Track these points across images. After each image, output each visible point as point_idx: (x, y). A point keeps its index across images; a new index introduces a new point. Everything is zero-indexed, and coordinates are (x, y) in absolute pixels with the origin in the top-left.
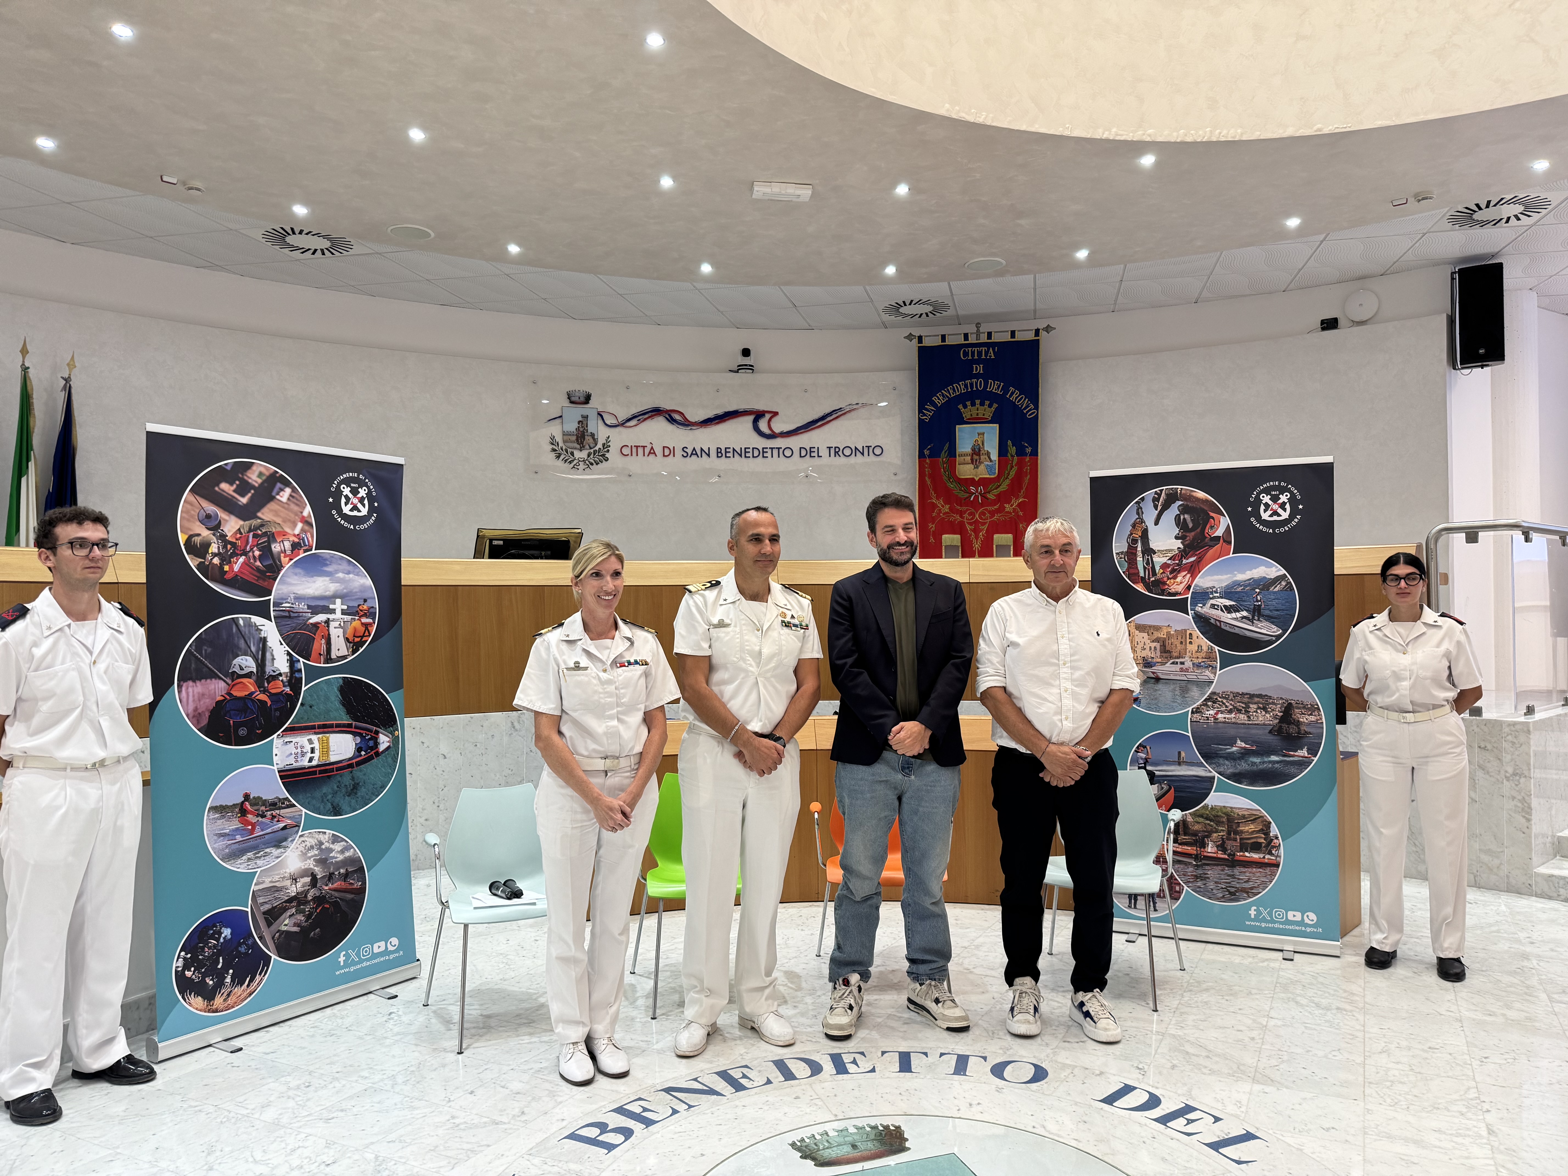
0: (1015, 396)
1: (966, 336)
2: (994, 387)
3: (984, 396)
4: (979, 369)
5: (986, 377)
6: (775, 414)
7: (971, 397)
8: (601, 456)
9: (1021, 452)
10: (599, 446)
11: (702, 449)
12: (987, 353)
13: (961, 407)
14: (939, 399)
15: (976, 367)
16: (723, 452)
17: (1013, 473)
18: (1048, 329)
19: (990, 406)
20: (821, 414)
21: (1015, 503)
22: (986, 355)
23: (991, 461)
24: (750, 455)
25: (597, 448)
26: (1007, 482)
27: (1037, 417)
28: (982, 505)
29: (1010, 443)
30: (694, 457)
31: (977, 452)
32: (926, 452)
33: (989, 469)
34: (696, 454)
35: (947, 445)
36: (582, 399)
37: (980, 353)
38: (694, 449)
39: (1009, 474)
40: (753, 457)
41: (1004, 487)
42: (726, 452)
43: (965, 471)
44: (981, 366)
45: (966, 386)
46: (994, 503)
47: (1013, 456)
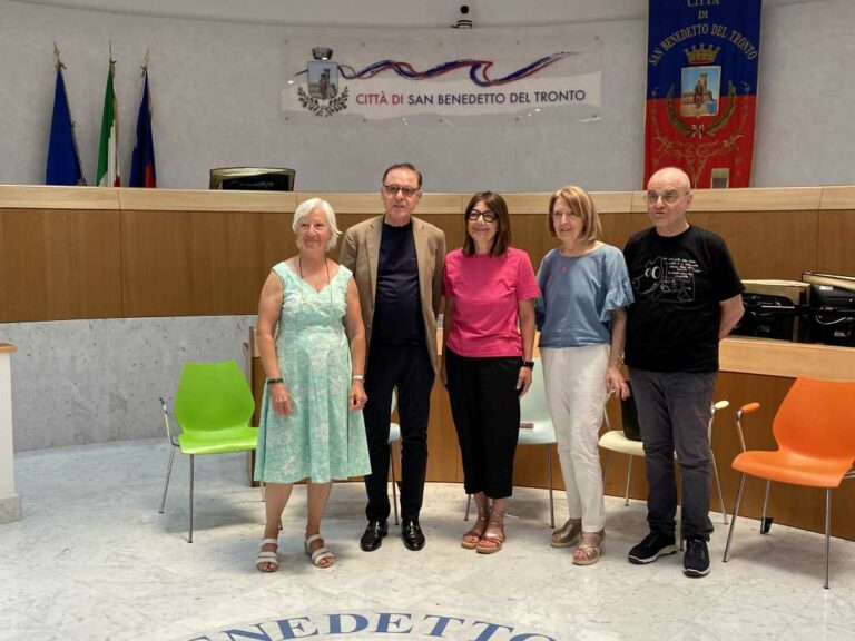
0: (737, 39)
2: (718, 31)
3: (707, 40)
4: (705, 14)
5: (710, 21)
6: (490, 64)
7: (695, 41)
8: (340, 104)
9: (740, 92)
10: (339, 95)
11: (426, 97)
13: (686, 50)
14: (667, 44)
15: (702, 13)
16: (444, 99)
17: (732, 111)
20: (530, 63)
21: (734, 139)
22: (711, 2)
23: (712, 100)
24: (467, 101)
25: (337, 97)
26: (726, 120)
27: (757, 58)
28: (703, 141)
29: (730, 83)
30: (419, 104)
31: (700, 92)
32: (654, 93)
34: (421, 101)
35: (673, 86)
36: (325, 55)
37: (705, 0)
38: (419, 97)
39: (728, 112)
40: (470, 102)
41: (724, 123)
43: (689, 110)
44: (707, 12)
45: (692, 31)
46: (713, 139)
47: (732, 95)
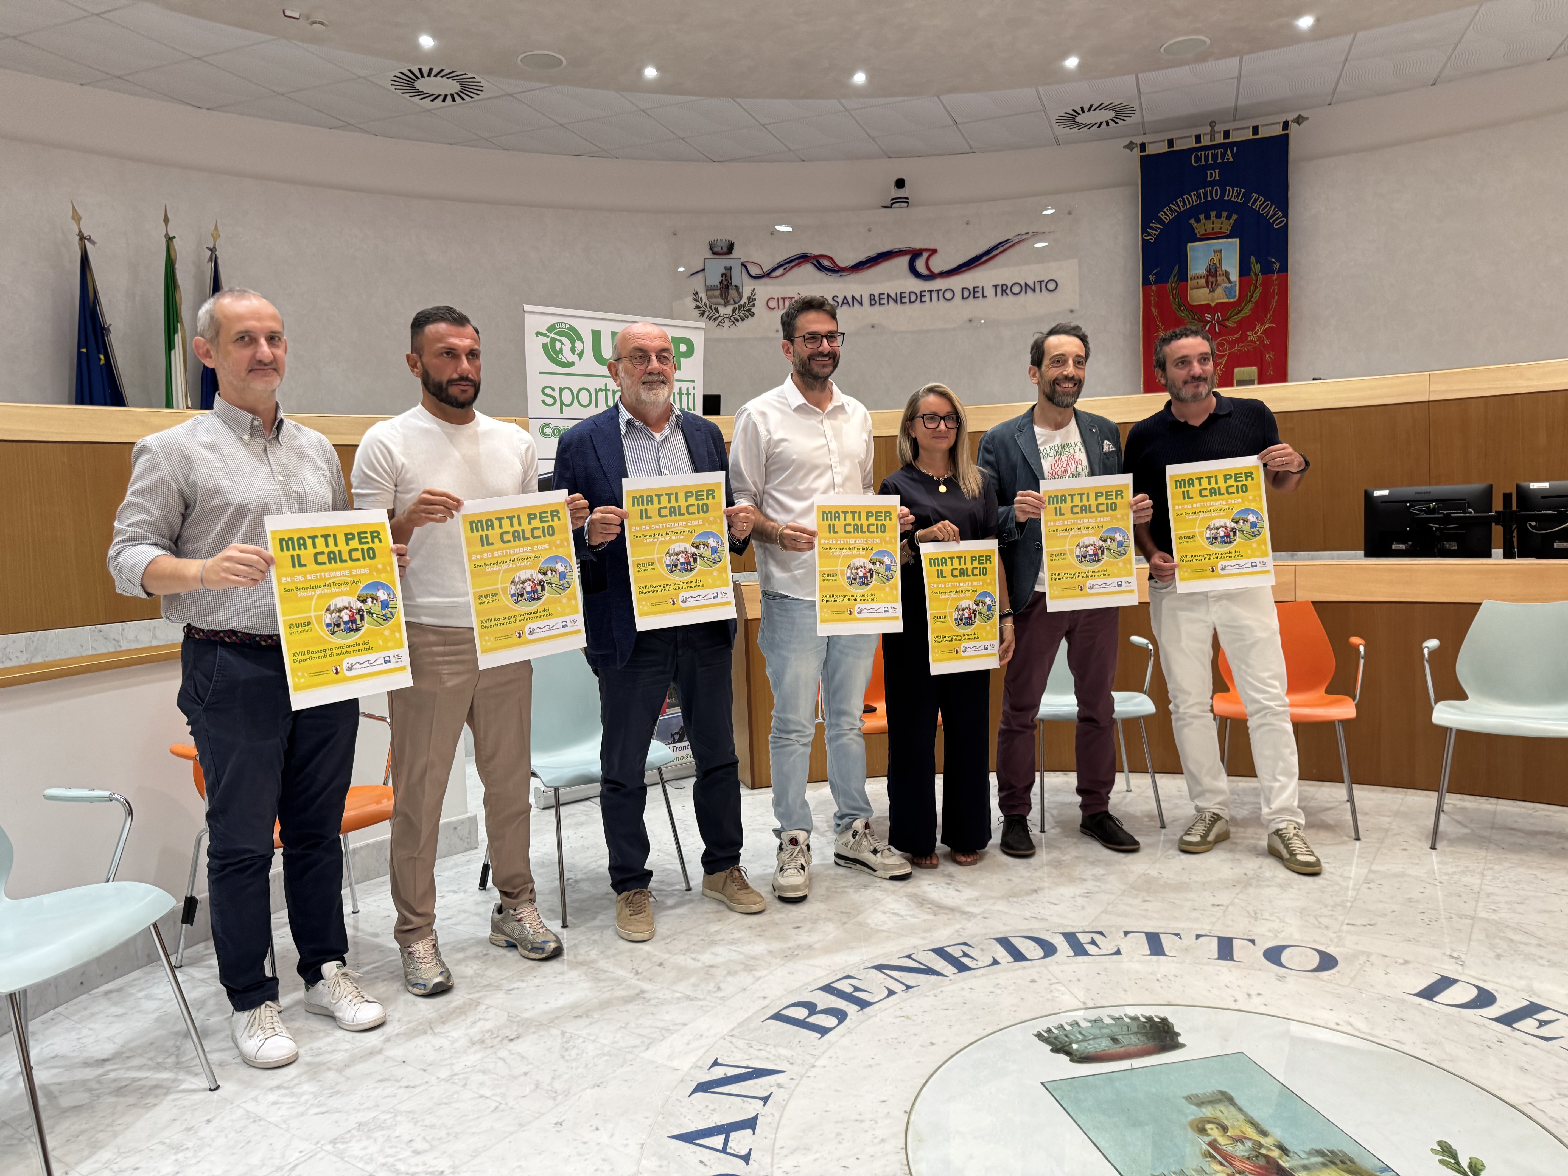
0: (1258, 203)
1: (1198, 138)
2: (1234, 194)
3: (1221, 207)
4: (1215, 175)
5: (1222, 184)
6: (934, 251)
7: (1205, 209)
8: (746, 311)
9: (1267, 270)
10: (745, 300)
11: (853, 297)
12: (1223, 155)
13: (1192, 221)
14: (1166, 214)
15: (1211, 174)
16: (877, 299)
17: (1257, 295)
18: (1299, 120)
19: (1228, 218)
20: (985, 248)
21: (1260, 330)
22: (1223, 158)
23: (1230, 282)
24: (906, 300)
25: (742, 303)
26: (1250, 306)
27: (1286, 226)
28: (1219, 335)
29: (1253, 259)
30: (845, 307)
31: (1213, 274)
32: (1152, 278)
33: (1228, 292)
34: (848, 303)
35: (1177, 268)
36: (725, 249)
37: (1215, 157)
38: (845, 297)
39: (1252, 296)
40: (910, 302)
41: (1246, 311)
42: (880, 299)
43: (1199, 295)
44: (1217, 171)
45: (1199, 197)
46: (1233, 331)
47: (1257, 275)
